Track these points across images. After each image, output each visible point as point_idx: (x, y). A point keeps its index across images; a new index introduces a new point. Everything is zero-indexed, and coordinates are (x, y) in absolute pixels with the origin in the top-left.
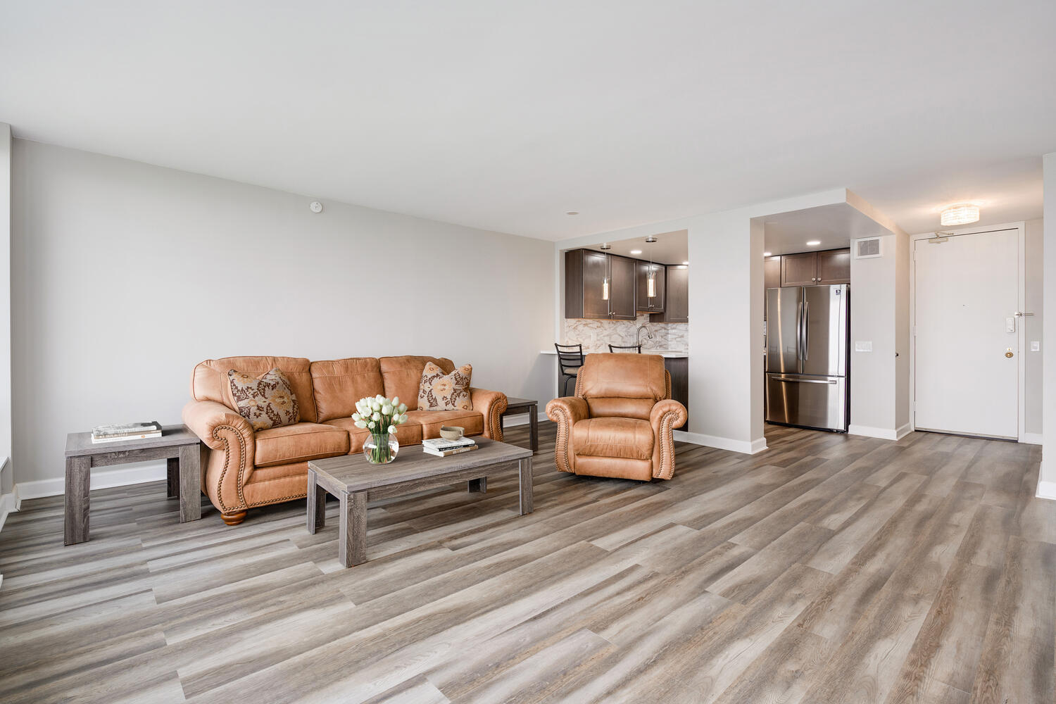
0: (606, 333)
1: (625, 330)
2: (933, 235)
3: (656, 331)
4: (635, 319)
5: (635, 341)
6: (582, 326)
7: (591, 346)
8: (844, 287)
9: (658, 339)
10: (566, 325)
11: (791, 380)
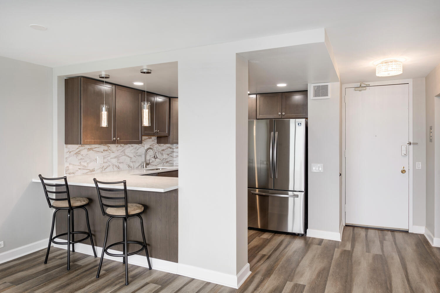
0: (113, 155)
1: (133, 151)
2: (358, 85)
3: (163, 150)
4: (140, 142)
5: (143, 160)
6: (86, 150)
7: (96, 168)
8: (303, 121)
9: (165, 156)
10: (66, 150)
11: (264, 194)
